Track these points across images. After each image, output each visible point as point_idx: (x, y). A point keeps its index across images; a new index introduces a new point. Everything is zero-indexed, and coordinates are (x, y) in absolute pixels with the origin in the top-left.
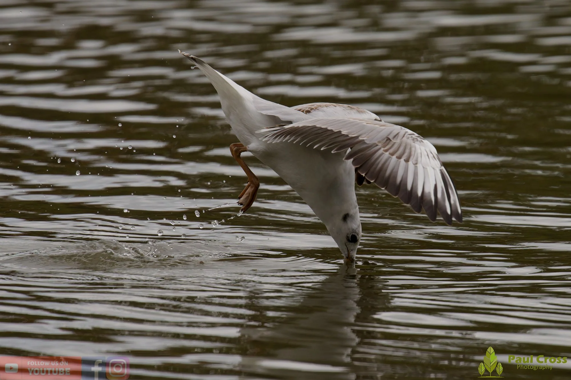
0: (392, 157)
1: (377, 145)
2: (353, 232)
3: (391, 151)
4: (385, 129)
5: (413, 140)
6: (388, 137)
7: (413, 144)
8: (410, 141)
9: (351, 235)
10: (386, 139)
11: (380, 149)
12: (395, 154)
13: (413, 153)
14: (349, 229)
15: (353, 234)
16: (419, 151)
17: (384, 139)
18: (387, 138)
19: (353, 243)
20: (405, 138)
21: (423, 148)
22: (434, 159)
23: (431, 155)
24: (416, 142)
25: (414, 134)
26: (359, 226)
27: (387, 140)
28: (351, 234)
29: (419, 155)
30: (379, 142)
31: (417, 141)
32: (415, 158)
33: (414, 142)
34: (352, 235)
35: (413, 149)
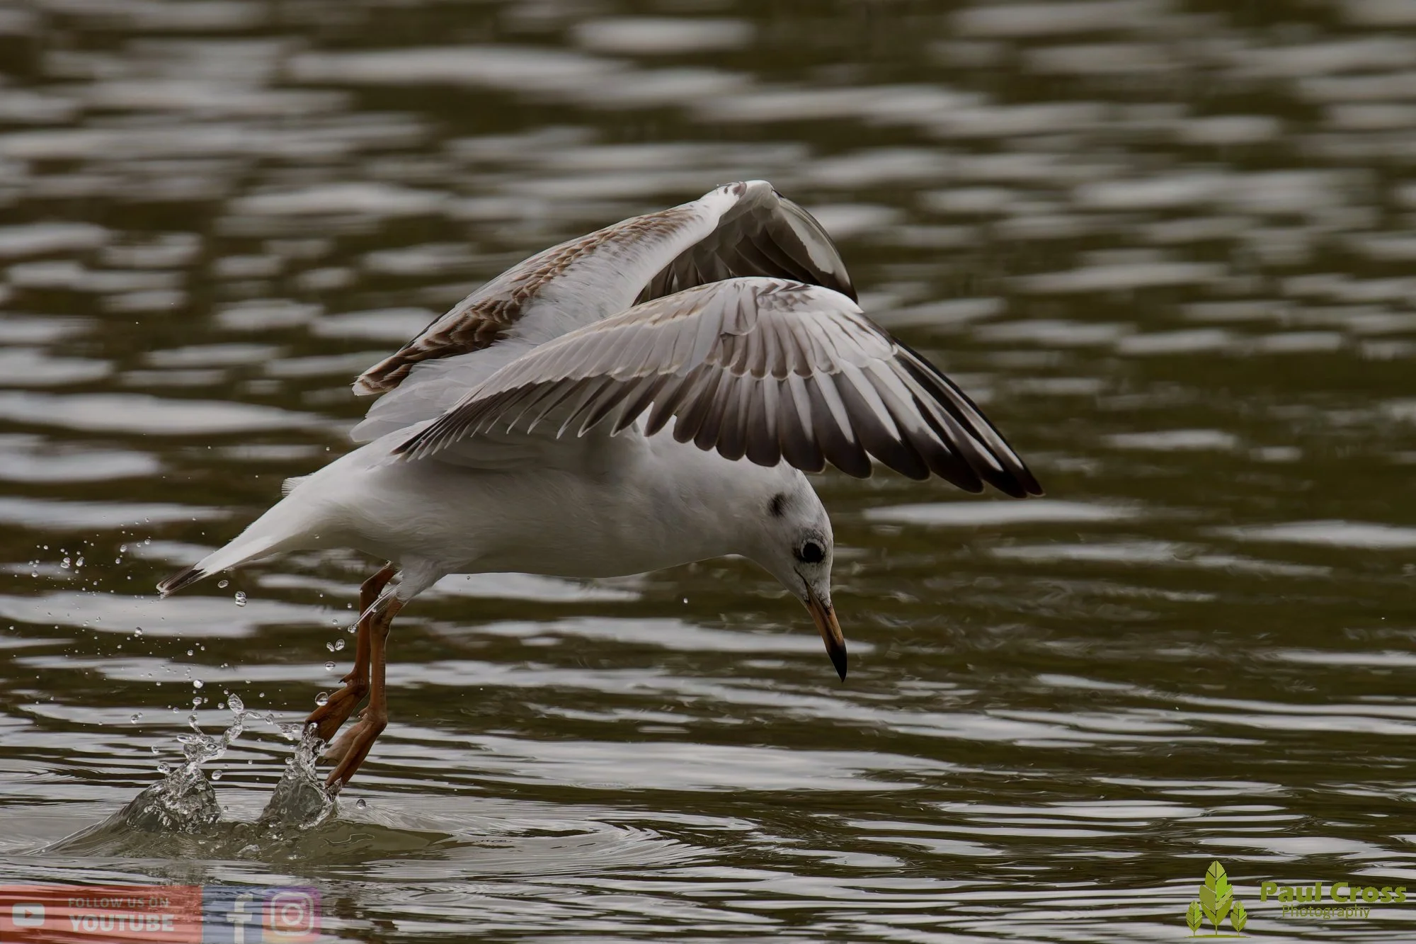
0: (762, 379)
1: (709, 367)
2: (808, 537)
3: (752, 363)
4: (701, 315)
5: (785, 304)
6: (722, 333)
7: (789, 316)
8: (780, 314)
9: (803, 547)
10: (721, 341)
11: (721, 372)
12: (766, 368)
13: (805, 343)
14: (796, 531)
15: (810, 540)
16: (816, 331)
17: (716, 345)
18: (722, 336)
19: (815, 564)
20: (762, 312)
21: (820, 316)
22: (863, 333)
23: (851, 327)
24: (795, 307)
25: (774, 286)
26: (820, 518)
27: (723, 341)
28: (802, 542)
29: (824, 341)
30: (711, 357)
31: (796, 301)
32: (819, 356)
33: (792, 310)
34: (806, 546)
35: (799, 332)
